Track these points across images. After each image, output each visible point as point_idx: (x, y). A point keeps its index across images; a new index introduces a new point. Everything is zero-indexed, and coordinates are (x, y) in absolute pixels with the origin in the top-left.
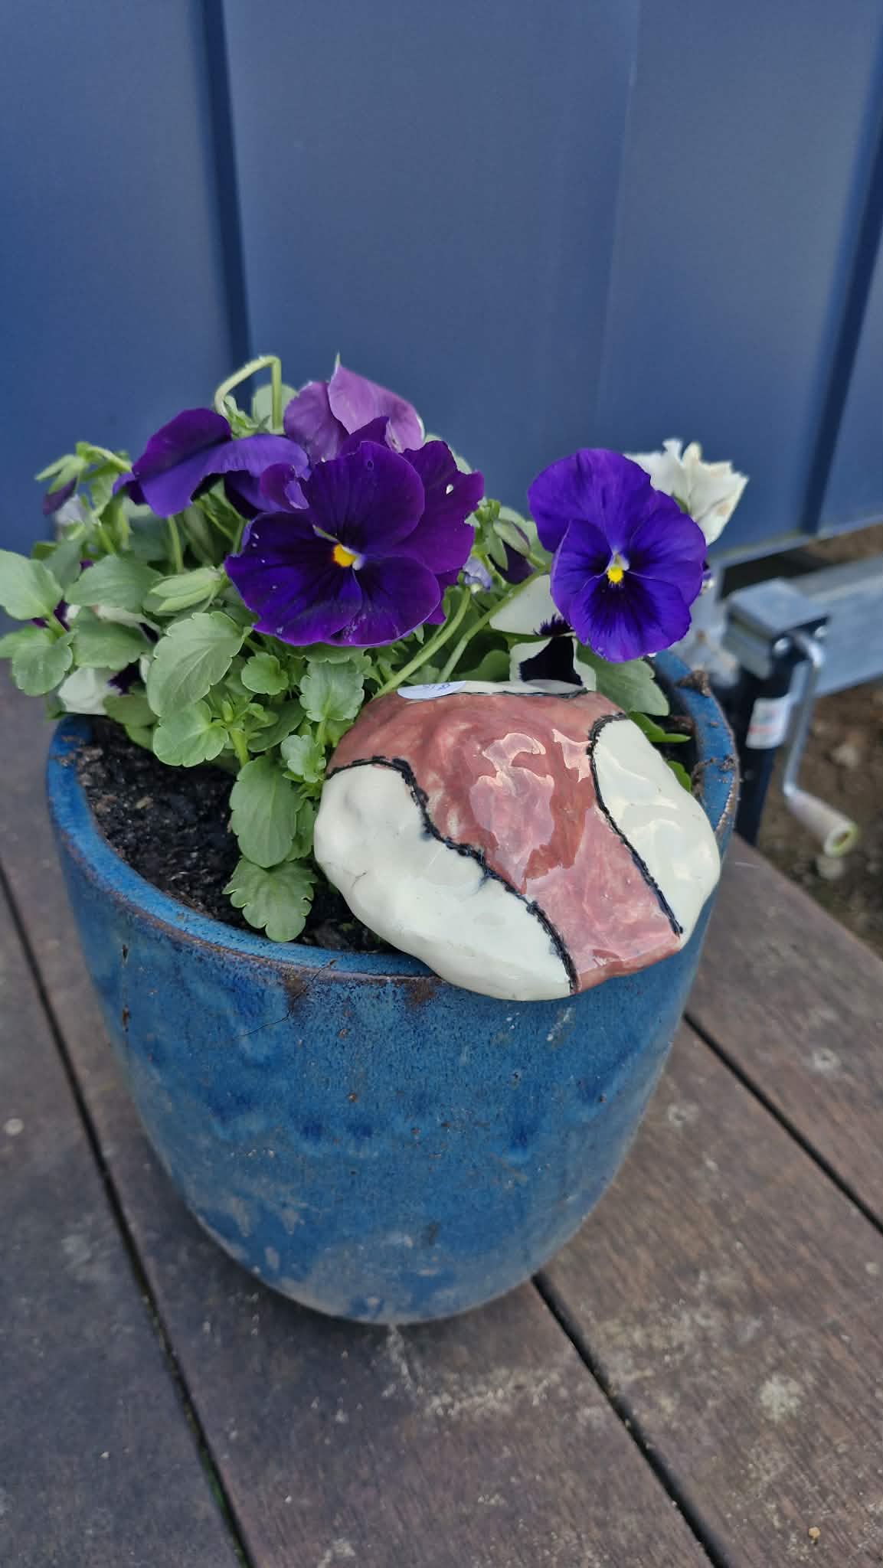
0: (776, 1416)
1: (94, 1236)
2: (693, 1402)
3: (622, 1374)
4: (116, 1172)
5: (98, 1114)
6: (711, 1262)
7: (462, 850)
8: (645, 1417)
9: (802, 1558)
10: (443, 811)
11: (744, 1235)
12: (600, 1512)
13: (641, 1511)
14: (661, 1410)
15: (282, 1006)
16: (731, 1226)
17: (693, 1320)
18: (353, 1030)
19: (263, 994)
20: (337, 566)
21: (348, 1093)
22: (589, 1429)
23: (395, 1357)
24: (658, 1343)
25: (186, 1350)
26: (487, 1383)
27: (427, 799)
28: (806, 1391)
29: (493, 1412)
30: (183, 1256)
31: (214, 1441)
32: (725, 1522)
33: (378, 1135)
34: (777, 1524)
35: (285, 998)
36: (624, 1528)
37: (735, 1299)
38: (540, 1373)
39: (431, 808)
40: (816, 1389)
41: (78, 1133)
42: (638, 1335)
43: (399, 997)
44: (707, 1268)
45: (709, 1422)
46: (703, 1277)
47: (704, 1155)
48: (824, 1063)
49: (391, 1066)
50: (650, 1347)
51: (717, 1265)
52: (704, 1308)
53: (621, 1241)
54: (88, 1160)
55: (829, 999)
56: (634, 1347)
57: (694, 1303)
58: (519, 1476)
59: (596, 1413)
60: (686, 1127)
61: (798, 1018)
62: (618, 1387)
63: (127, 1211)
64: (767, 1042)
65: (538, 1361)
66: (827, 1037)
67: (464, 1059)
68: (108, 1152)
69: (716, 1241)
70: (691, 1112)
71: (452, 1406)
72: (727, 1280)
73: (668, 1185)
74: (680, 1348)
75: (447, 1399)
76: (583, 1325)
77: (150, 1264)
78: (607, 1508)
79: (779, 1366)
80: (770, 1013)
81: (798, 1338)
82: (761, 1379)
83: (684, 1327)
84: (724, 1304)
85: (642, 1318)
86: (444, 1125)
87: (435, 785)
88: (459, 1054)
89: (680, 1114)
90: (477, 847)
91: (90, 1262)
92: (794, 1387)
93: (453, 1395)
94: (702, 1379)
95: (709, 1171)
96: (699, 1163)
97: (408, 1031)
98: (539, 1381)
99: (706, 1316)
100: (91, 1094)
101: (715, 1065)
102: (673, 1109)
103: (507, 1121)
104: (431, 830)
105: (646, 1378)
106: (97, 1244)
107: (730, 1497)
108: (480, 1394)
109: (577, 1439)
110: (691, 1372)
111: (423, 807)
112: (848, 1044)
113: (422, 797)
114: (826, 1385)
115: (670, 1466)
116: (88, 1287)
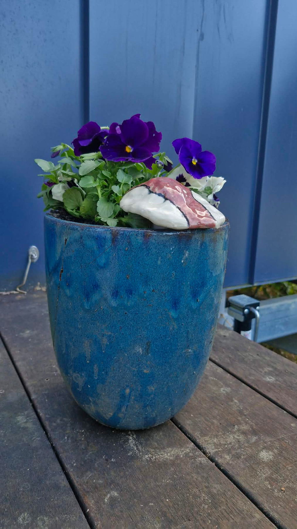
0: (265, 460)
1: (28, 416)
2: (237, 457)
3: (211, 450)
4: (36, 402)
5: (31, 389)
6: (239, 423)
7: (159, 195)
8: (220, 461)
9: (280, 496)
10: (154, 188)
11: (249, 417)
12: (207, 484)
13: (221, 484)
14: (225, 459)
15: (110, 241)
16: (245, 415)
17: (234, 437)
18: (129, 248)
19: (105, 238)
20: (126, 152)
21: (126, 275)
22: (201, 463)
23: (132, 445)
24: (222, 442)
25: (58, 444)
26: (164, 452)
27: (150, 187)
28: (276, 454)
29: (167, 459)
30: (58, 421)
31: (67, 466)
32: (251, 487)
33: (134, 294)
34: (269, 487)
35: (111, 238)
36: (215, 488)
37: (248, 432)
38: (182, 449)
39: (151, 189)
40: (278, 454)
41: (24, 392)
42: (215, 440)
43: (142, 235)
44: (237, 425)
45: (243, 462)
46: (236, 426)
47: (234, 399)
48: (270, 379)
49: (139, 263)
50: (220, 443)
51: (240, 424)
52: (237, 434)
53: (208, 419)
54: (27, 399)
55: (269, 365)
56: (214, 443)
57: (235, 433)
58: (177, 475)
59: (204, 460)
60: (227, 393)
61: (261, 370)
62: (210, 453)
63: (39, 411)
64: (250, 374)
65: (181, 446)
66: (270, 373)
67: (159, 262)
68: (33, 397)
69: (240, 418)
70: (228, 390)
71: (152, 457)
72: (245, 427)
73: (223, 406)
74: (230, 443)
75: (150, 455)
76: (197, 438)
77: (47, 423)
78: (209, 483)
79: (265, 448)
80: (251, 368)
81: (270, 441)
82: (259, 451)
83: (231, 438)
84: (244, 433)
85: (216, 436)
86: (153, 291)
87: (152, 185)
88: (158, 260)
89: (224, 390)
90: (163, 194)
91: (26, 422)
92: (271, 453)
93: (152, 455)
94: (239, 451)
95: (235, 403)
96: (232, 401)
97: (144, 248)
98: (183, 451)
99: (239, 436)
100: (28, 384)
101: (235, 379)
102: (222, 389)
103: (171, 294)
104: (151, 192)
105: (219, 451)
106: (28, 418)
107: (252, 480)
108: (162, 454)
109: (197, 465)
110: (234, 449)
111: (149, 189)
112: (277, 375)
113: (148, 187)
114: (282, 452)
115: (230, 473)
116: (25, 429)
